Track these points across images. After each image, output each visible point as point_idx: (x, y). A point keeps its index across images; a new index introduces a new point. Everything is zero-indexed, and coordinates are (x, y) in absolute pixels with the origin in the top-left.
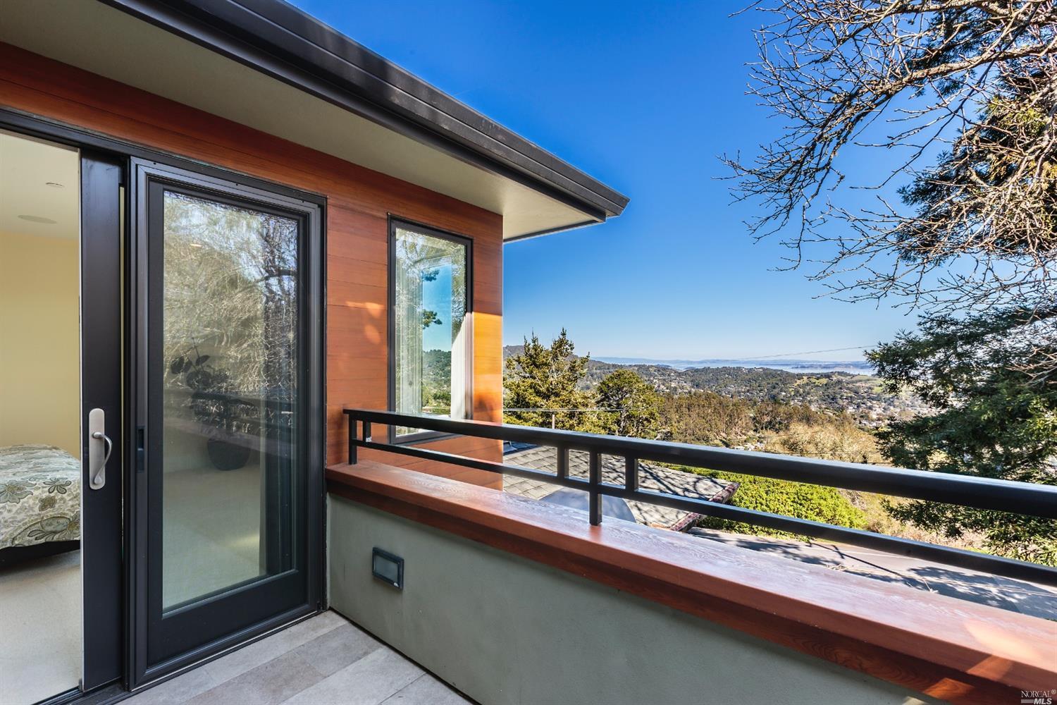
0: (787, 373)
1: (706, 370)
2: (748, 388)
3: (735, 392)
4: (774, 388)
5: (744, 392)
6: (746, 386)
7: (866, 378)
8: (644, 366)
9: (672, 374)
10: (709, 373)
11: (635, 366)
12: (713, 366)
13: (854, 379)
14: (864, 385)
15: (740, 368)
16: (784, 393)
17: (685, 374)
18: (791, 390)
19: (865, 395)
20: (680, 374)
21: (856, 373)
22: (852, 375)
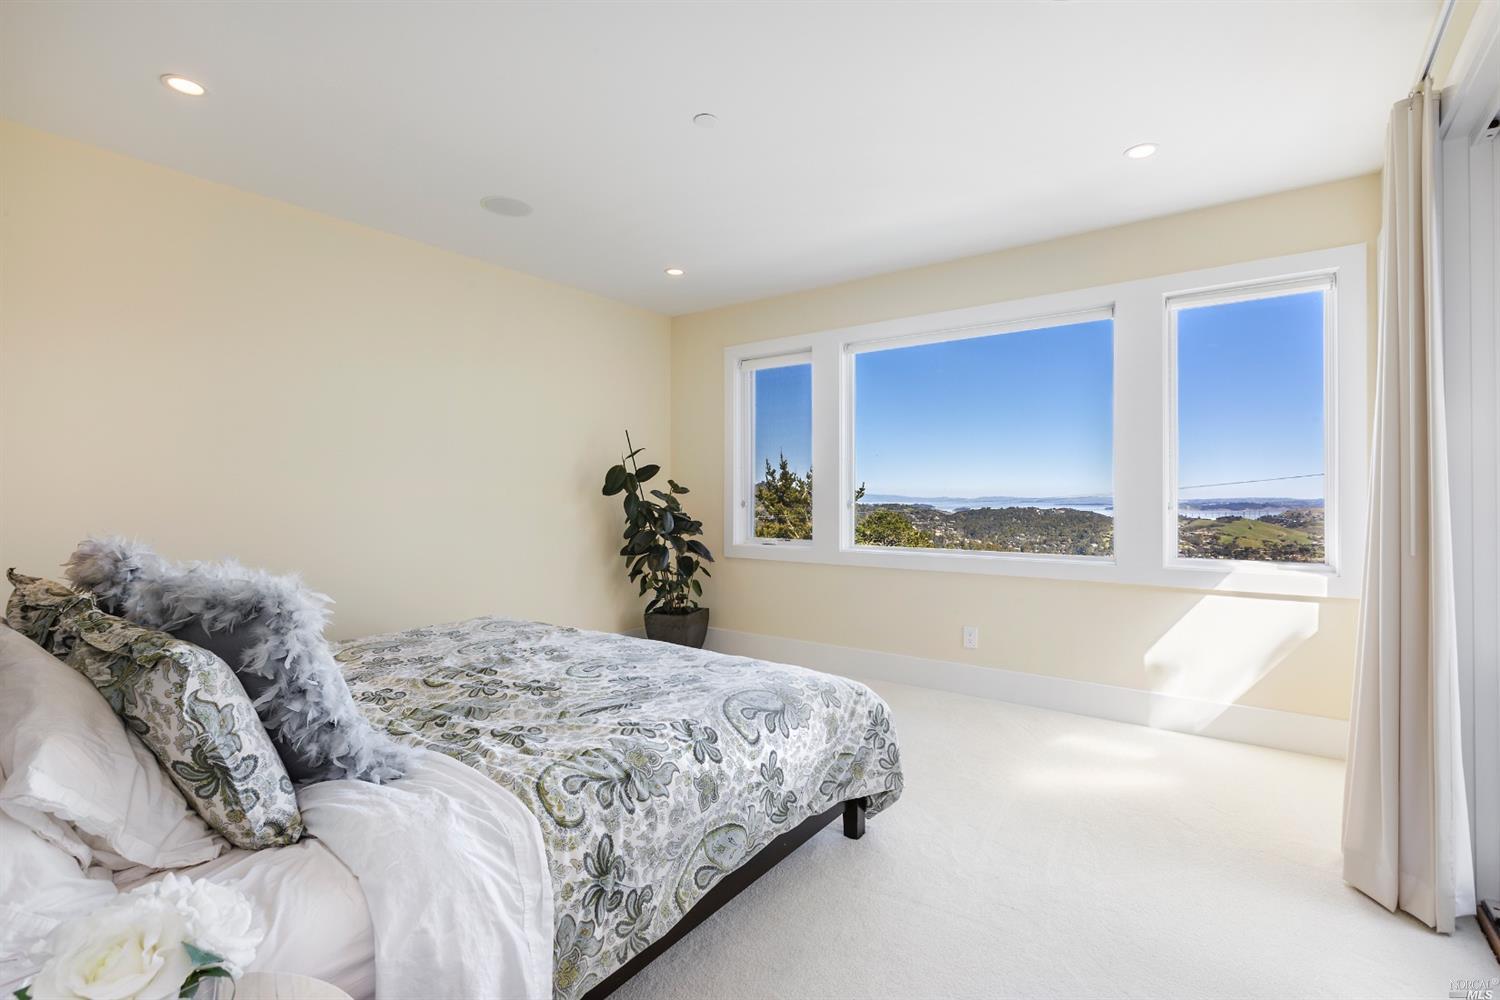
0: (1100, 515)
1: (985, 512)
2: (1044, 538)
3: (1026, 543)
4: (1082, 537)
5: (1040, 544)
6: (1042, 535)
7: (1209, 523)
8: (896, 505)
9: (937, 518)
10: (990, 517)
11: (883, 506)
12: (995, 507)
13: (1193, 524)
14: (1206, 533)
15: (1033, 508)
16: (1095, 545)
17: (954, 517)
18: (1105, 540)
19: (1208, 547)
20: (946, 518)
21: (1196, 517)
22: (1190, 519)
